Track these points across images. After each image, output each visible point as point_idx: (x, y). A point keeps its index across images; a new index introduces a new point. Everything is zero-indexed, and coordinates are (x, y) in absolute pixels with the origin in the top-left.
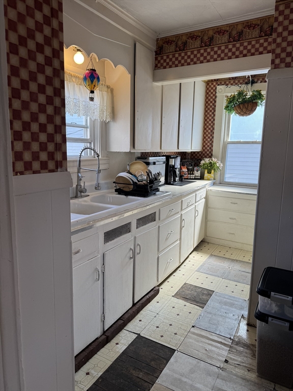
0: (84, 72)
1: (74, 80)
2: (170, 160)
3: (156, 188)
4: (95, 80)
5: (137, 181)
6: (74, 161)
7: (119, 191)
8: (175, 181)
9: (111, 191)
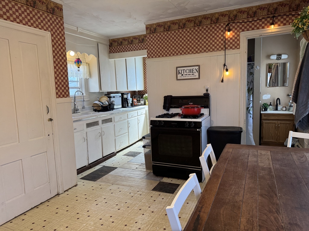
0: (74, 60)
1: (70, 62)
2: (124, 95)
3: (112, 108)
4: (80, 63)
5: (102, 105)
6: (72, 97)
7: (95, 110)
8: (128, 106)
9: (91, 111)
